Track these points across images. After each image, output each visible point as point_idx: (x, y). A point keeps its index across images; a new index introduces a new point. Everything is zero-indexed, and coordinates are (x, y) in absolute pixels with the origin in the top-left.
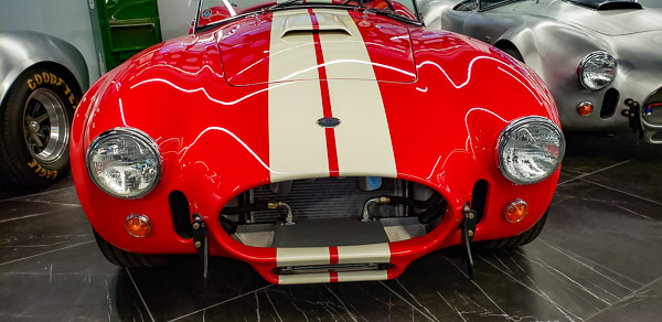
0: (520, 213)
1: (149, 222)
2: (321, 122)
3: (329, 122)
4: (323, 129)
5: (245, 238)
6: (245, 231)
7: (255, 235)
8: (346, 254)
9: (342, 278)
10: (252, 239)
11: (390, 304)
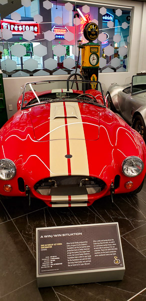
0: (130, 185)
1: (11, 187)
2: (66, 156)
3: (69, 156)
4: (67, 159)
5: (40, 191)
6: (41, 189)
7: (44, 190)
8: (73, 198)
9: (72, 205)
10: (43, 192)
11: (89, 214)
